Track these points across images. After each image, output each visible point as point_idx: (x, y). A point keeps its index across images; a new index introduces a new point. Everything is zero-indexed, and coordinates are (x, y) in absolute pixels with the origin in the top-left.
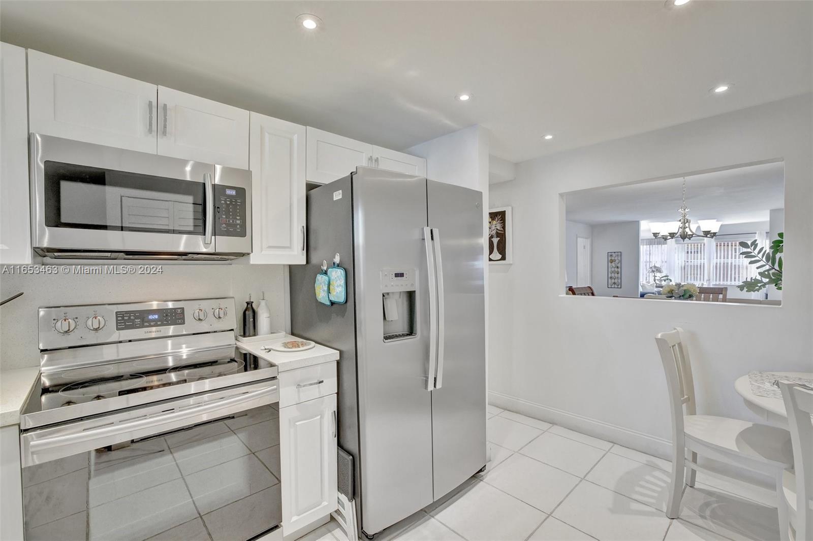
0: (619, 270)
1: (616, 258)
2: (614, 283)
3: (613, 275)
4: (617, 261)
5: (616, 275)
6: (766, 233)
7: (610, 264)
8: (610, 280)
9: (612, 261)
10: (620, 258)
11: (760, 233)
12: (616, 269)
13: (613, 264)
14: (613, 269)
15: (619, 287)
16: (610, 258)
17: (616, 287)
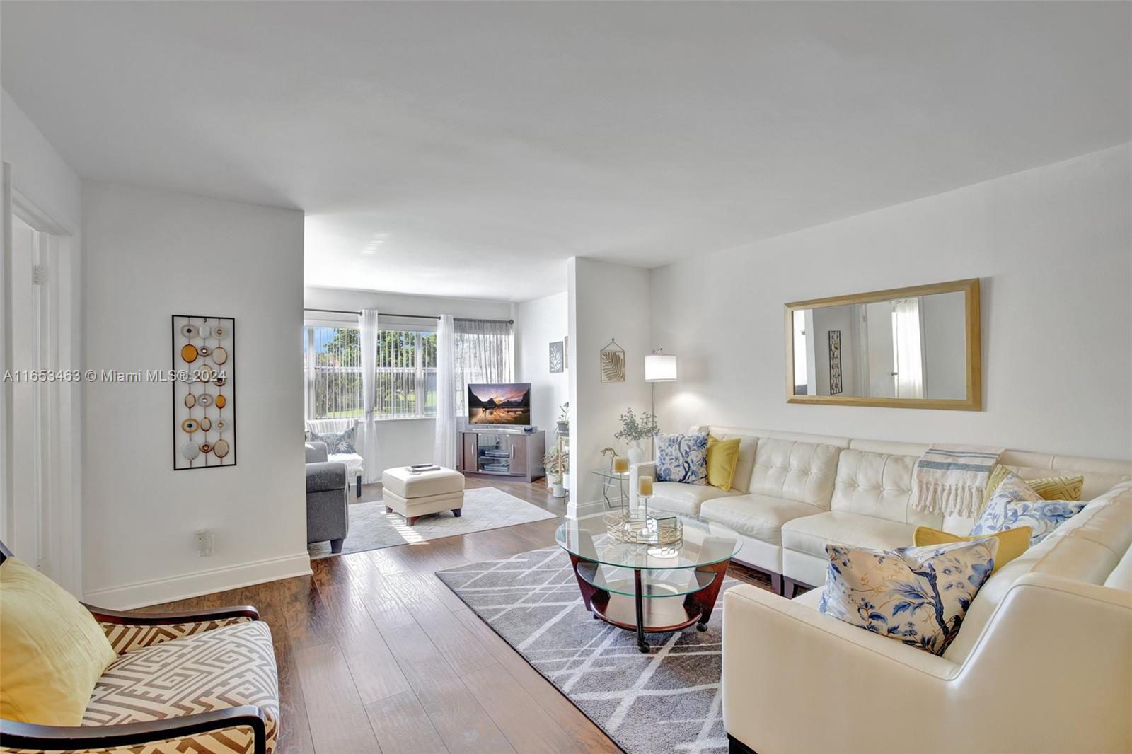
0: (227, 391)
1: (212, 344)
2: (206, 448)
3: (198, 413)
4: (218, 356)
5: (213, 413)
6: (454, 319)
7: (180, 363)
8: (182, 437)
9: (192, 355)
10: (227, 345)
11: (447, 319)
12: (213, 390)
13: (198, 366)
14: (198, 390)
15: (229, 459)
16: (181, 342)
17: (217, 461)
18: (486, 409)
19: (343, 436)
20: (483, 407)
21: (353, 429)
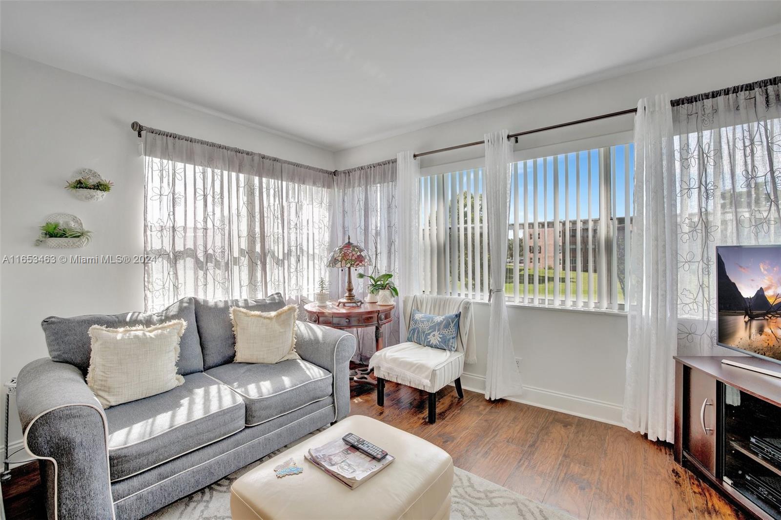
18: (752, 318)
19: (439, 324)
20: (746, 314)
21: (458, 316)
